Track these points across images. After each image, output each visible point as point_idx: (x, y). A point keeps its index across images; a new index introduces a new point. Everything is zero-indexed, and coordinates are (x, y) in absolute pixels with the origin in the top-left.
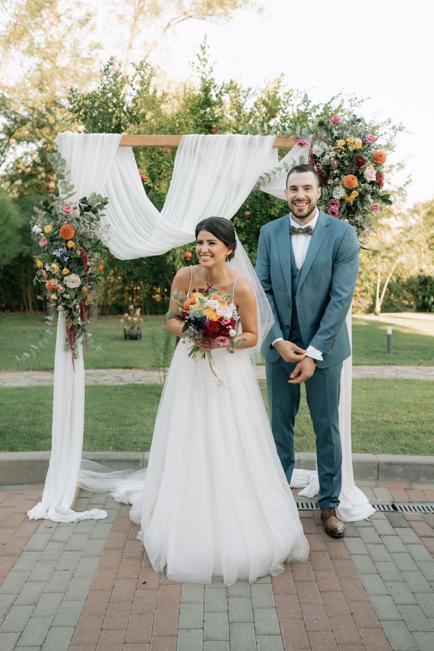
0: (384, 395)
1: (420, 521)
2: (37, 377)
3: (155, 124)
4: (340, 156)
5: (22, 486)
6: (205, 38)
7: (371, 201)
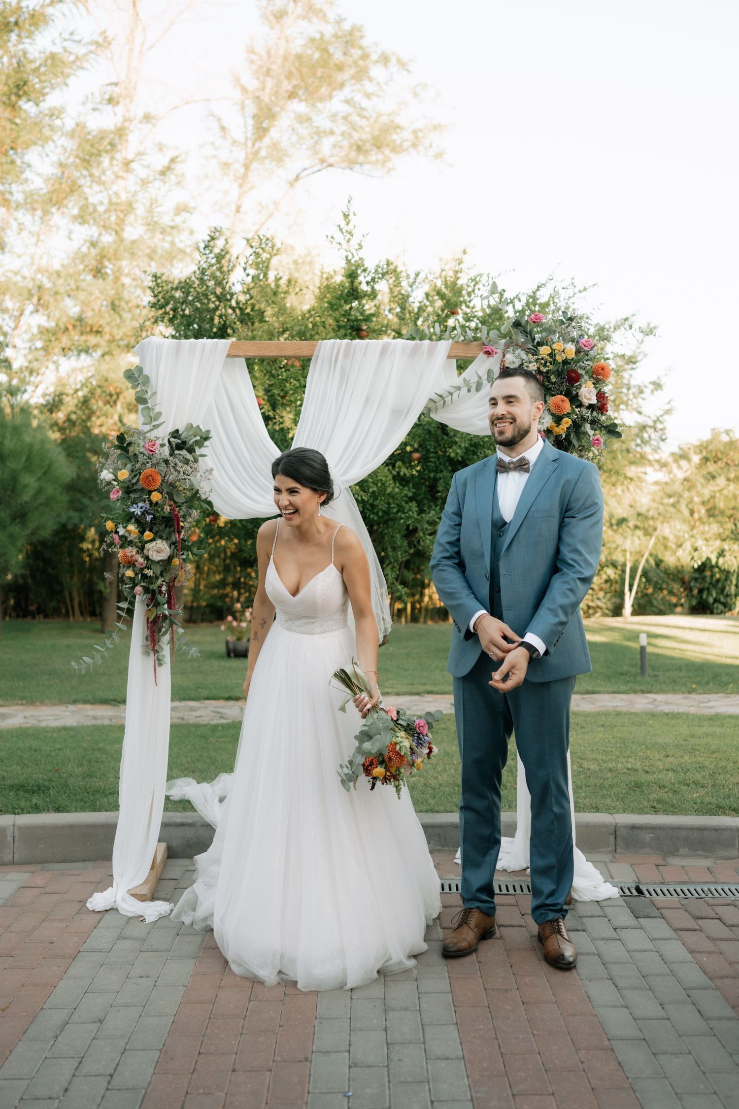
0: (631, 733)
1: (676, 908)
2: (91, 713)
3: (276, 325)
4: (544, 370)
5: (74, 864)
6: (349, 202)
7: (591, 432)
